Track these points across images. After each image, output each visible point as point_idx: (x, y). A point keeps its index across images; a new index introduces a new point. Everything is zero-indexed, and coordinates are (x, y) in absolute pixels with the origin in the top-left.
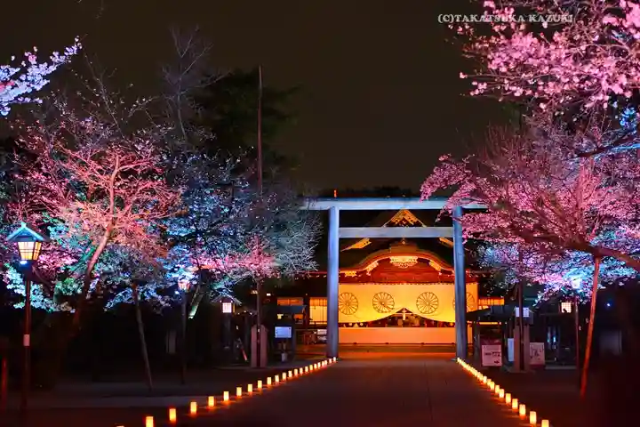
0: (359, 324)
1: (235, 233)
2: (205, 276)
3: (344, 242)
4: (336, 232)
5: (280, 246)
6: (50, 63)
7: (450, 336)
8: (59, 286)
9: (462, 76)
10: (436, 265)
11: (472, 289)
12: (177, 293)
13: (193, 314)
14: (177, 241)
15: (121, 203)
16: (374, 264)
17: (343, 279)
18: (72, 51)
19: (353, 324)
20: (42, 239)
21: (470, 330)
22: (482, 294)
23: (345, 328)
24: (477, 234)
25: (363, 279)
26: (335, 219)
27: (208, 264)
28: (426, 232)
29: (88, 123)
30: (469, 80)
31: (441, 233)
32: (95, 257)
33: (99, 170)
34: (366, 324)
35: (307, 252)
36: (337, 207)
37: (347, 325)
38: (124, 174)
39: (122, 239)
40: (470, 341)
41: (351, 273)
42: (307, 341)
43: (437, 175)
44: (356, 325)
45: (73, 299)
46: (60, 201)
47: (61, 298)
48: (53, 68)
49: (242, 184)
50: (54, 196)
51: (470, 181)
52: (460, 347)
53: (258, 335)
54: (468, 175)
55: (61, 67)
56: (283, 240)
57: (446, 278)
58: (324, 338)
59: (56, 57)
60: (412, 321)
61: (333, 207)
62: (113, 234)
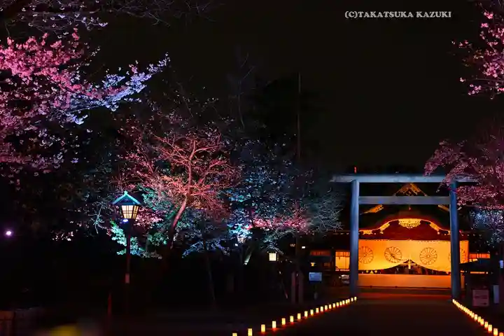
0: (374, 271)
1: (281, 200)
2: (256, 231)
3: (363, 208)
4: (357, 201)
5: (314, 210)
6: (147, 73)
7: (446, 281)
8: (150, 239)
9: (462, 80)
10: (434, 226)
11: (464, 245)
12: (236, 245)
13: (247, 261)
14: (237, 205)
15: (196, 177)
16: (387, 225)
17: (362, 237)
18: (163, 63)
19: (370, 271)
20: (138, 203)
21: (462, 278)
22: (472, 250)
23: (363, 274)
24: (469, 203)
25: (377, 236)
26: (356, 190)
27: (259, 223)
28: (427, 200)
29: (171, 116)
30: (467, 84)
31: (441, 202)
32: (177, 217)
33: (180, 152)
34: (379, 271)
35: (334, 216)
36: (358, 180)
37: (365, 272)
38: (198, 155)
39: (197, 204)
40: (462, 286)
41: (368, 232)
42: (334, 285)
43: (438, 156)
44: (372, 272)
45: (160, 249)
46: (152, 175)
47: (151, 248)
48: (149, 77)
49: (286, 162)
50: (145, 171)
51: (464, 161)
52: (454, 291)
53: (296, 278)
54: (462, 156)
55: (155, 76)
56: (316, 205)
57: (442, 237)
58: (348, 282)
59: (152, 68)
60: (416, 270)
61: (355, 180)
62: (191, 200)
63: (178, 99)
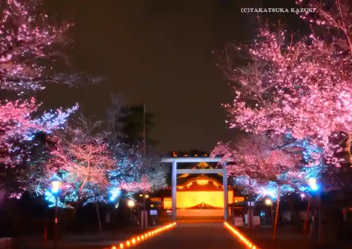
0: (184, 208)
1: (136, 175)
2: (124, 192)
3: (178, 175)
4: (175, 171)
5: (152, 178)
6: (66, 113)
7: (222, 213)
8: (67, 198)
9: (226, 122)
10: (215, 184)
11: (231, 193)
13: (117, 206)
14: (113, 178)
15: (92, 165)
16: (191, 184)
17: (178, 190)
18: (75, 108)
19: (182, 208)
20: (61, 180)
21: (230, 210)
22: (235, 195)
24: (232, 174)
25: (186, 189)
26: (175, 166)
27: (125, 187)
28: (211, 171)
29: (77, 131)
30: (229, 123)
31: (218, 171)
32: (83, 186)
33: (84, 152)
34: (187, 209)
35: (164, 180)
36: (176, 161)
37: (179, 209)
38: (94, 154)
39: (92, 179)
40: (230, 215)
41: (181, 187)
42: (163, 217)
43: (216, 150)
45: (72, 203)
46: (65, 162)
47: (68, 203)
48: (68, 115)
49: (139, 156)
50: (62, 160)
51: (230, 152)
52: (225, 218)
53: (144, 214)
54: (229, 150)
55: (71, 115)
56: (154, 175)
57: (220, 189)
58: (170, 214)
59: (69, 111)
60: (206, 207)
61: (174, 161)
62: (89, 178)
63: (80, 122)
